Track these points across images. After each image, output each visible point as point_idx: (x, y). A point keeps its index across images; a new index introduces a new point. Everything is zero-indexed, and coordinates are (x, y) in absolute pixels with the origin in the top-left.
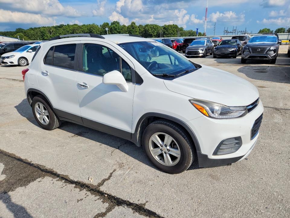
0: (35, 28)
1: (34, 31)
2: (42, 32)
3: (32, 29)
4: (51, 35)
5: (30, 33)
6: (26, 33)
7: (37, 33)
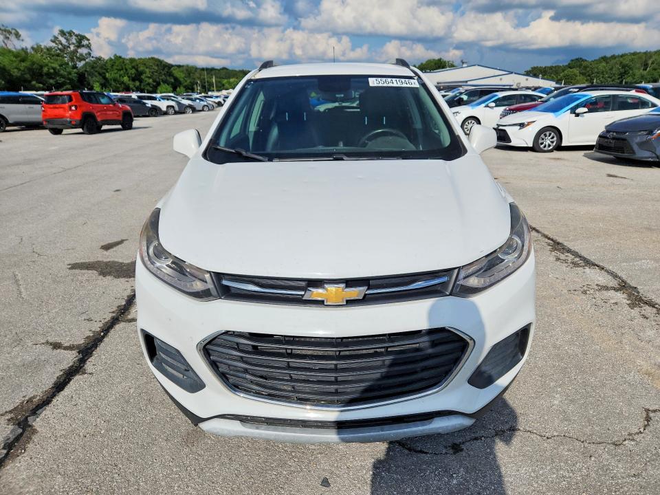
0: (613, 57)
1: (607, 63)
2: (624, 66)
3: (604, 59)
4: (645, 72)
5: (597, 68)
6: (588, 69)
7: (611, 69)
